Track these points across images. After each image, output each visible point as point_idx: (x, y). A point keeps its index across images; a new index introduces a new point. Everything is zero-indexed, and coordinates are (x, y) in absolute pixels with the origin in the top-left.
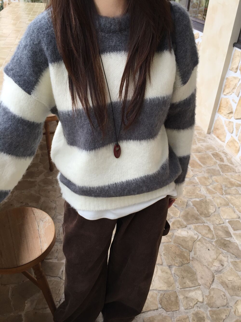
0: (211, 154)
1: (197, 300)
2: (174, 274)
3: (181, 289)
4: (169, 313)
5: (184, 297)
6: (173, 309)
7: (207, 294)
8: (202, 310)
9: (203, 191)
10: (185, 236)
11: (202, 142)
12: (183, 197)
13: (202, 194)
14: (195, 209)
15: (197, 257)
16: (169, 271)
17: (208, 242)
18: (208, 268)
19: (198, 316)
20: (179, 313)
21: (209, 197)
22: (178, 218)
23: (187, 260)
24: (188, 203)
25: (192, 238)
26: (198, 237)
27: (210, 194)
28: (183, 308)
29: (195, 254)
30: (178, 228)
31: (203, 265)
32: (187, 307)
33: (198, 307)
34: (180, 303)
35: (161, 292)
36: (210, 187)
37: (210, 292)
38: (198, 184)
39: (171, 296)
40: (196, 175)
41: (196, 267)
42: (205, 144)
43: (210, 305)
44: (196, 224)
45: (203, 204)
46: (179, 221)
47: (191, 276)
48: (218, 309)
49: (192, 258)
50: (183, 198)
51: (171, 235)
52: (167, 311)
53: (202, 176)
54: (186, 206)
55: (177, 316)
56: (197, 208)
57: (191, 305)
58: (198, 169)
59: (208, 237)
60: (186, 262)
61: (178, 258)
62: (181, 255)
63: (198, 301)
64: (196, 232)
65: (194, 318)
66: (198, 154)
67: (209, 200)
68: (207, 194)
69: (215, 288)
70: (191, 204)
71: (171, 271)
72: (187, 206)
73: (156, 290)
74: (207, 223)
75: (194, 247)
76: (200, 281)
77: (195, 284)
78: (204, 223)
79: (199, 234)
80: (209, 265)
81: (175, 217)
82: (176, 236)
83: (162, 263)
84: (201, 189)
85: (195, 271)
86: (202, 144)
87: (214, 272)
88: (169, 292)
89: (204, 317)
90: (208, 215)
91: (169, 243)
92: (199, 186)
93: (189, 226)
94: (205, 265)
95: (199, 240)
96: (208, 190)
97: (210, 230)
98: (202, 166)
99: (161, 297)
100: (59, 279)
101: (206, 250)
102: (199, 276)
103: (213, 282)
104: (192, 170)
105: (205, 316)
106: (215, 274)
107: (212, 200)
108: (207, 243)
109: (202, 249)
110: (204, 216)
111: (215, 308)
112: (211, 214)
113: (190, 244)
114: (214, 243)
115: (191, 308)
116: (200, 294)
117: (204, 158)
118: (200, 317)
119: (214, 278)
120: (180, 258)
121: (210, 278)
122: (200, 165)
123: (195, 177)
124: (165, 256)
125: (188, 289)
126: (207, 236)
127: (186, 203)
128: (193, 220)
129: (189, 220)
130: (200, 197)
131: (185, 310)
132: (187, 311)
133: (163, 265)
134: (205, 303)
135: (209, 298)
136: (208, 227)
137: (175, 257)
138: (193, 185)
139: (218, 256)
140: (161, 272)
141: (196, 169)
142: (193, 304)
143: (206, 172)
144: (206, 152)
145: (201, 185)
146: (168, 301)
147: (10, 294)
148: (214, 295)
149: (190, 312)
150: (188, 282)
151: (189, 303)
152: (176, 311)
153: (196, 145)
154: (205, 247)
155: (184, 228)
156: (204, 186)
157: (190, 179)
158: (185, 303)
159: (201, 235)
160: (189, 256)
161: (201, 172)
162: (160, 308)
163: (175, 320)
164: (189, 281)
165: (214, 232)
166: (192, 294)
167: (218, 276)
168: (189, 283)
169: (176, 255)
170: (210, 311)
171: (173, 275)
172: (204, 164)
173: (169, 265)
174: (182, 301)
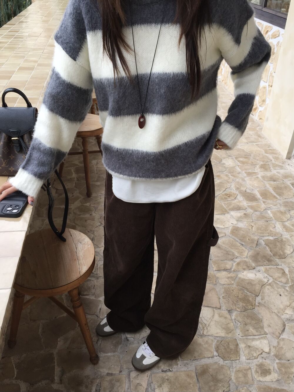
0: (290, 183)
1: (262, 350)
2: (235, 319)
3: (242, 337)
4: (227, 362)
5: (246, 346)
6: (232, 357)
7: (275, 344)
8: (268, 361)
9: (278, 228)
10: (252, 279)
11: (279, 168)
12: (252, 234)
13: (277, 231)
14: (268, 249)
15: (265, 302)
16: (228, 316)
17: (281, 287)
18: (277, 315)
19: (262, 368)
20: (240, 363)
21: (286, 236)
22: (244, 258)
23: (252, 305)
24: (259, 242)
25: (260, 281)
26: (268, 281)
27: (288, 232)
28: (244, 358)
29: (262, 299)
30: (244, 269)
31: (272, 312)
32: (250, 357)
33: (263, 358)
34: (241, 352)
35: (218, 339)
36: (287, 224)
37: (278, 343)
38: (272, 219)
39: (230, 344)
40: (269, 208)
41: (263, 313)
42: (282, 171)
43: (277, 356)
44: (268, 265)
45: (278, 244)
46: (245, 262)
47: (255, 324)
48: (287, 362)
49: (258, 303)
50: (252, 236)
51: (234, 276)
52: (225, 359)
53: (277, 210)
54: (255, 246)
55: (237, 366)
56: (270, 248)
57: (255, 355)
58: (271, 201)
59: (282, 281)
60: (251, 308)
61: (240, 303)
62: (245, 300)
63: (264, 352)
64: (266, 275)
65: (258, 370)
66: (272, 183)
67: (285, 239)
68: (283, 231)
69: (285, 338)
70: (263, 243)
71: (231, 316)
72: (257, 245)
73: (212, 336)
74: (281, 265)
75: (261, 291)
76: (266, 330)
77: (260, 333)
78: (278, 265)
79: (270, 278)
80: (279, 313)
81: (241, 257)
82: (240, 278)
83: (221, 307)
84: (276, 226)
85: (261, 317)
86: (278, 171)
87: (286, 321)
88: (227, 340)
89: (269, 369)
90: (283, 257)
91: (231, 285)
92: (274, 222)
93: (258, 268)
94: (274, 312)
95: (270, 284)
96: (285, 227)
97: (284, 273)
98: (277, 198)
99: (218, 343)
100: (96, 317)
101: (276, 296)
102: (265, 323)
103: (284, 331)
104: (264, 202)
105: (272, 368)
106: (286, 323)
107: (290, 239)
108: (278, 288)
109: (272, 294)
110: (278, 257)
111: (284, 361)
112: (288, 255)
113: (257, 288)
114: (287, 288)
115: (254, 358)
116: (266, 344)
117: (281, 188)
118: (265, 369)
119: (285, 327)
120: (243, 302)
121: (280, 327)
122: (275, 197)
123: (267, 211)
124: (225, 299)
125: (251, 337)
126: (280, 280)
127: (257, 242)
128: (264, 261)
129: (259, 261)
130: (275, 235)
131: (246, 361)
132: (249, 361)
133: (221, 309)
134: (272, 354)
135: (277, 349)
136: (282, 269)
137: (237, 301)
138: (265, 220)
139: (291, 303)
140: (219, 317)
141: (269, 201)
142: (257, 354)
143: (283, 206)
144: (283, 181)
145: (275, 221)
146: (226, 348)
147: (40, 330)
148: (284, 346)
149: (253, 363)
150: (251, 329)
151: (252, 352)
152: (236, 360)
153: (271, 172)
154: (276, 292)
155: (252, 270)
156: (279, 222)
157: (261, 213)
158: (247, 352)
159: (272, 279)
160: (255, 301)
161: (276, 205)
162: (216, 356)
163: (234, 370)
164: (253, 329)
165: (288, 276)
166: (256, 343)
167: (291, 326)
168: (252, 331)
169: (238, 299)
170: (277, 363)
171: (233, 321)
172: (280, 195)
173: (229, 309)
174: (244, 350)
